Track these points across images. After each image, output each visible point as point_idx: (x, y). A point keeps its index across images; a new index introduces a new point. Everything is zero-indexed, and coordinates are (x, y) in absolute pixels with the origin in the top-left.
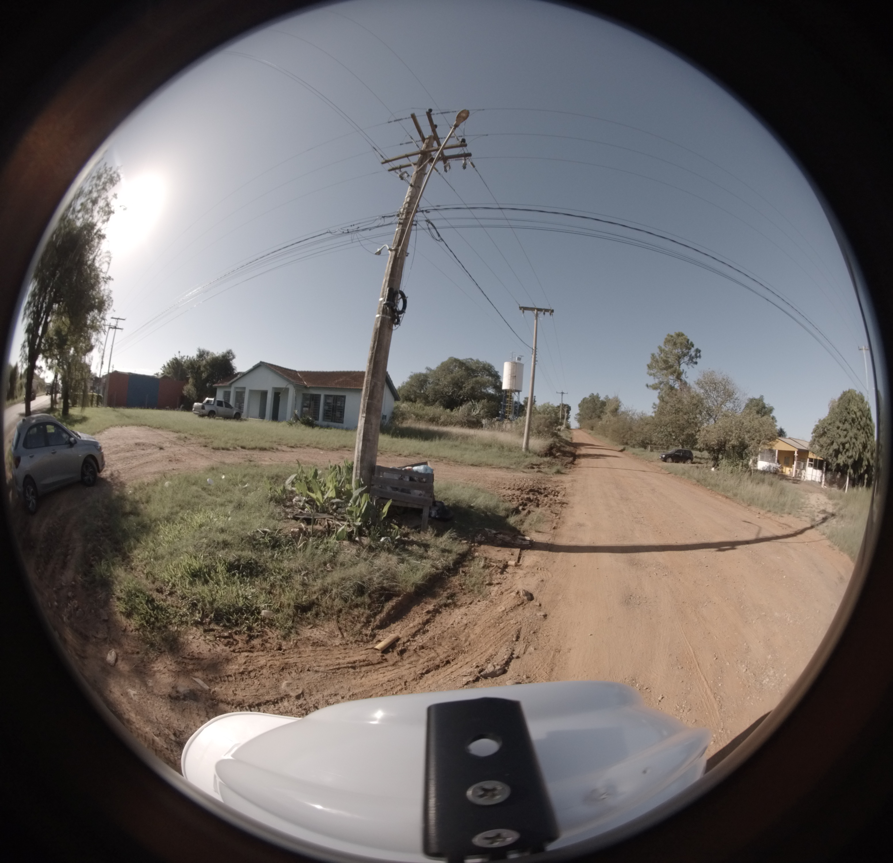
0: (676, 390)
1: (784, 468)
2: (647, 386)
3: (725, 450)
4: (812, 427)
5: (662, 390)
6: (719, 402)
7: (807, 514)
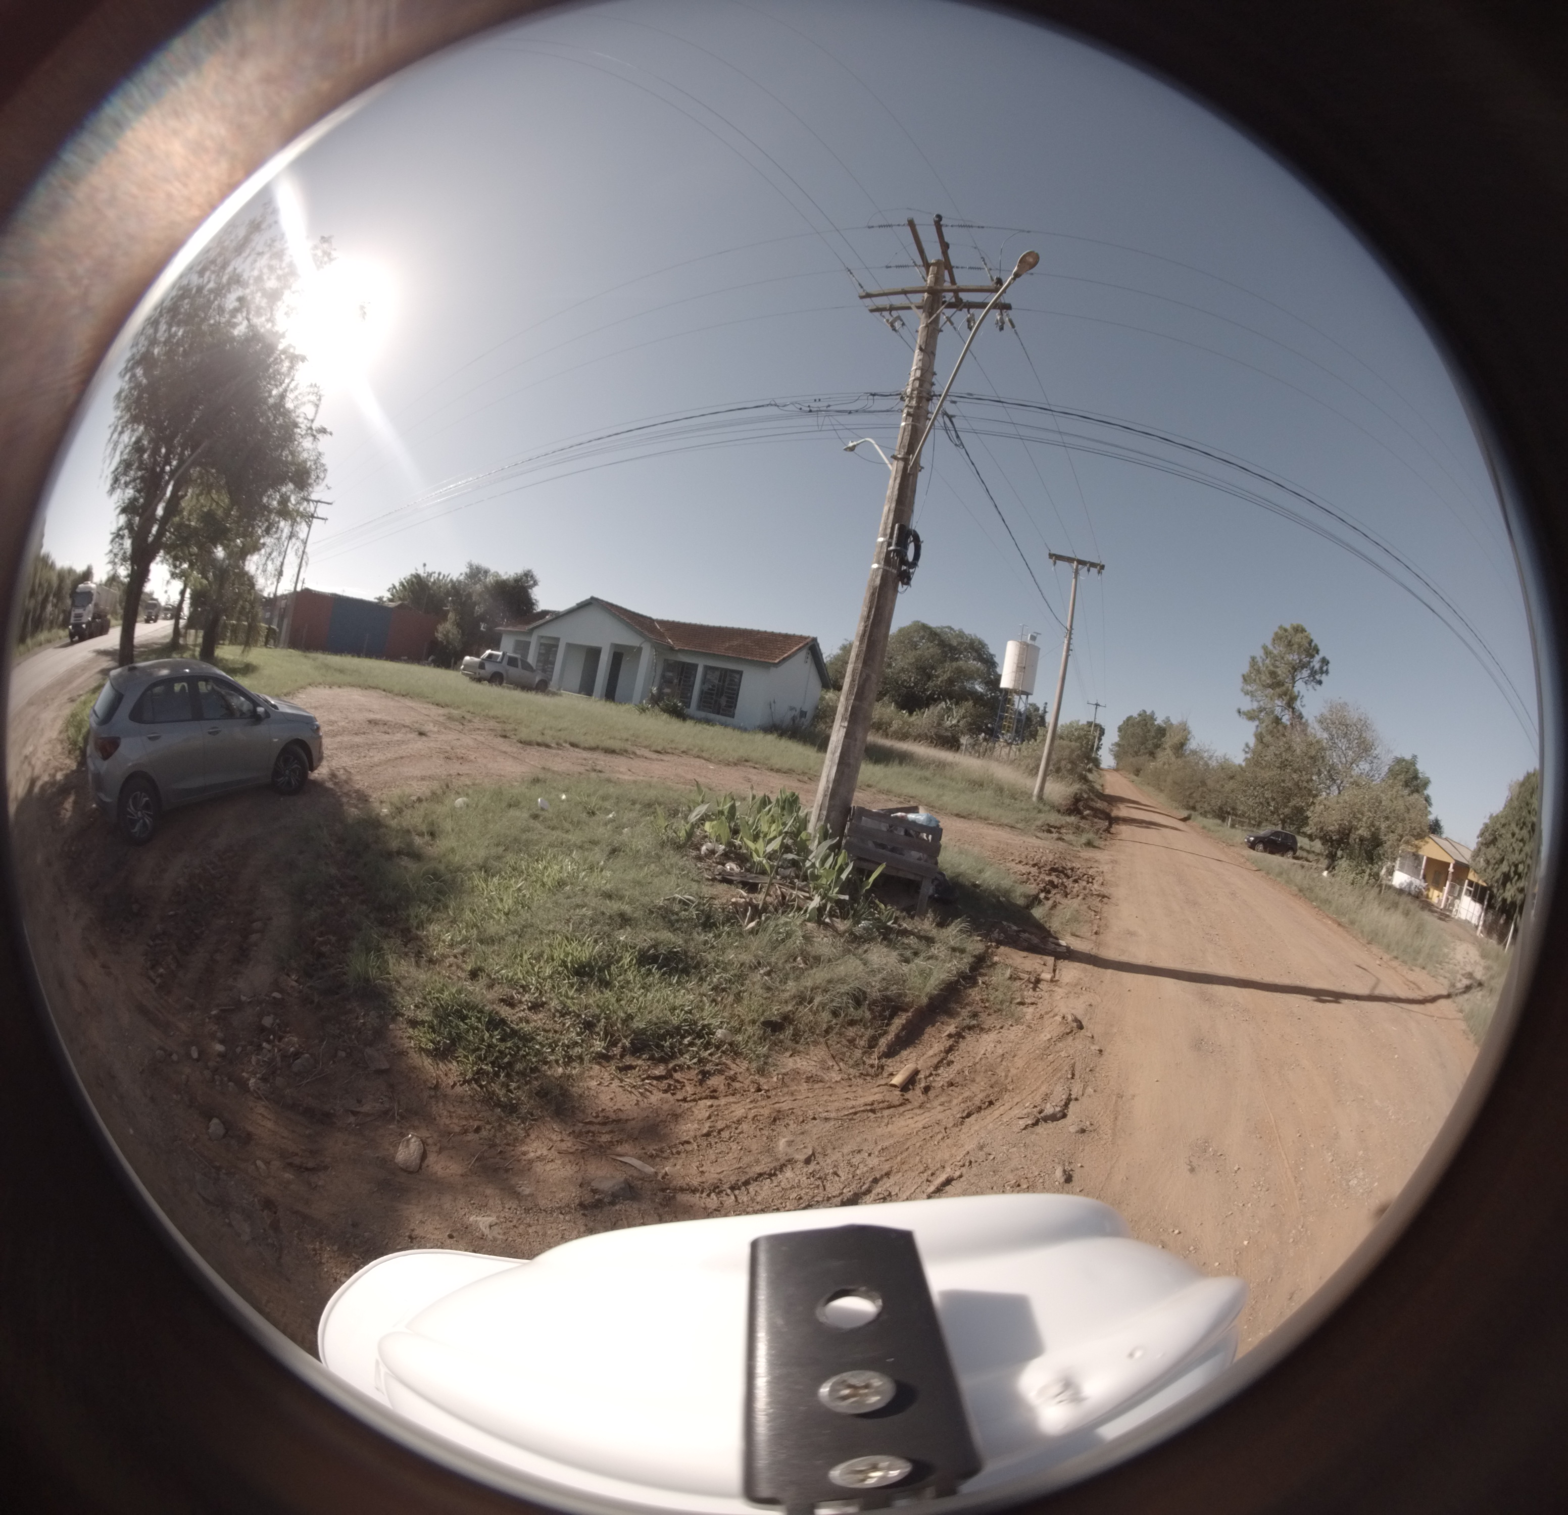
0: (1285, 727)
1: (1432, 890)
2: (1239, 712)
3: (1348, 843)
4: (1480, 826)
5: (1262, 721)
6: (1349, 759)
7: (1448, 975)
